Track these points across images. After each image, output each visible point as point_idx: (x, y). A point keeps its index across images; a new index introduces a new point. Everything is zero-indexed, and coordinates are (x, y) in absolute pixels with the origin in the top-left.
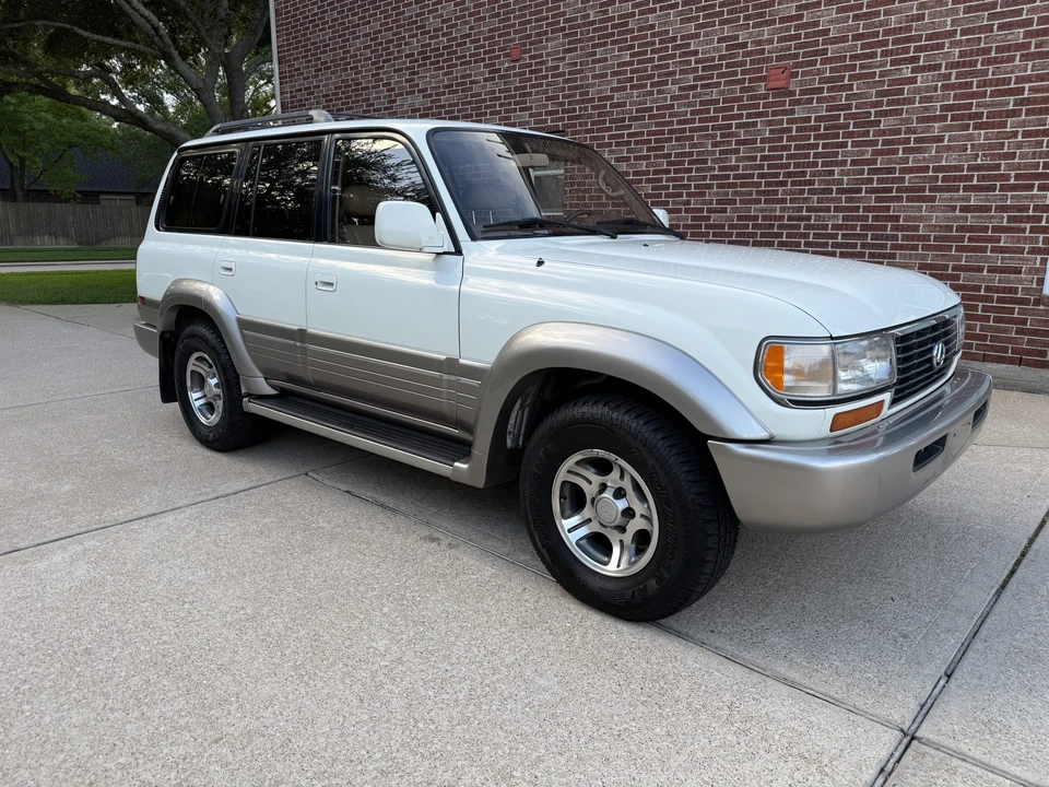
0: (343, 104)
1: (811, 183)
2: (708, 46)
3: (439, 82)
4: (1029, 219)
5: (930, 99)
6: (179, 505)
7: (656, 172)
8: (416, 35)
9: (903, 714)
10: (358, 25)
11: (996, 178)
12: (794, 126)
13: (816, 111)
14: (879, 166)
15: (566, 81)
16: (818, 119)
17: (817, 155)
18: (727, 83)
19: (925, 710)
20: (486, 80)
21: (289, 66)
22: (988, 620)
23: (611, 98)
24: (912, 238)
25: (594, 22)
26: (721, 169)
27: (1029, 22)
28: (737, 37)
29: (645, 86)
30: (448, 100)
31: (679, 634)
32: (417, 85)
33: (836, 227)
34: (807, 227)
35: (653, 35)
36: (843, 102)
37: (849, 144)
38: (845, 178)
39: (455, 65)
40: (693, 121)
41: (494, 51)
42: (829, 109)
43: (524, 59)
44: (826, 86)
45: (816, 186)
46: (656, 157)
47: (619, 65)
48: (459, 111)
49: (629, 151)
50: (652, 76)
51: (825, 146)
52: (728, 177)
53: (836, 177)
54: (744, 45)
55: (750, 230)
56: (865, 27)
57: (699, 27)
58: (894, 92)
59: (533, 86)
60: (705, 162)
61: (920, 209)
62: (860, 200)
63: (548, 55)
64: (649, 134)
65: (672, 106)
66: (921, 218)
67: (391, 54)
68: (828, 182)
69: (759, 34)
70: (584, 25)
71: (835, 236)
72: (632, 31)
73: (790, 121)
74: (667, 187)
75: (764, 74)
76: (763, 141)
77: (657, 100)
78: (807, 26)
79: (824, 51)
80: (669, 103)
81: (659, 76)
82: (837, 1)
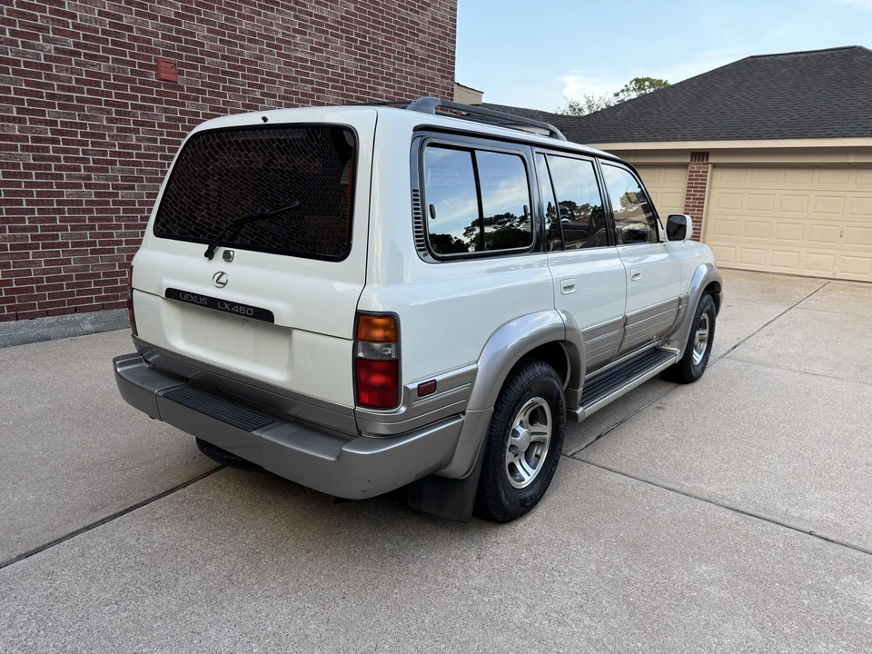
2: (87, 14)
7: (37, 140)
12: (187, 118)
13: (202, 108)
16: (205, 115)
18: (115, 60)
26: (122, 146)
27: (313, 83)
28: (120, 18)
36: (221, 106)
40: (81, 91)
42: (212, 109)
44: (207, 89)
46: (33, 121)
52: (130, 155)
54: (130, 29)
56: (228, 51)
58: (253, 106)
60: (103, 136)
64: (18, 92)
65: (48, 67)
69: (143, 23)
73: (182, 112)
74: (57, 159)
75: (153, 63)
76: (161, 125)
77: (24, 54)
78: (186, 33)
79: (202, 61)
80: (43, 61)
81: (22, 25)
82: (207, 22)
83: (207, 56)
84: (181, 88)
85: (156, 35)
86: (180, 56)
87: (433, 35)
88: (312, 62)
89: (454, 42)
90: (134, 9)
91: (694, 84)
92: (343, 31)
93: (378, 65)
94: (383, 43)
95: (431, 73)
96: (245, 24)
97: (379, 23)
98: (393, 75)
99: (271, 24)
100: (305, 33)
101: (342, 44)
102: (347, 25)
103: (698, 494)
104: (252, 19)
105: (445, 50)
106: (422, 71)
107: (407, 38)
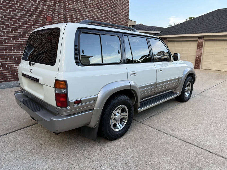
2: (29, 5)
7: (16, 37)
18: (36, 17)
28: (37, 6)
29: (7, 10)
40: (27, 24)
46: (15, 32)
49: (3, 29)
50: (9, 8)
54: (39, 8)
56: (65, 13)
64: (11, 25)
69: (43, 7)
75: (46, 17)
77: (12, 16)
78: (54, 9)
79: (58, 16)
80: (17, 17)
81: (12, 8)
82: (60, 6)
83: (60, 15)
84: (53, 23)
85: (46, 10)
86: (52, 15)
87: (122, 7)
88: (88, 15)
89: (129, 9)
90: (40, 3)
91: (201, 17)
92: (97, 7)
93: (107, 16)
94: (108, 9)
95: (122, 17)
96: (70, 6)
97: (107, 4)
98: (111, 18)
99: (77, 6)
100: (86, 8)
101: (96, 10)
102: (98, 5)
103: (174, 135)
104: (72, 5)
105: (126, 11)
106: (119, 17)
107: (115, 8)
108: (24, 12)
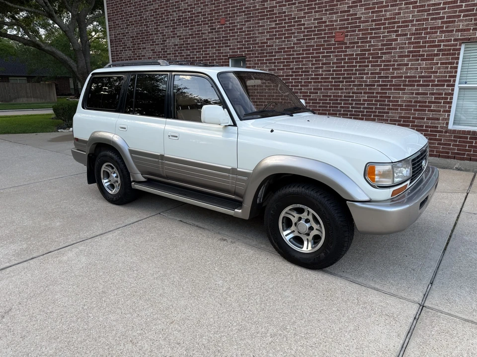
0: (140, 41)
1: (354, 82)
2: (310, 22)
3: (187, 33)
4: (443, 98)
5: (403, 48)
6: (111, 229)
7: (287, 76)
8: (175, 11)
9: (419, 298)
10: (147, 5)
11: (430, 81)
12: (347, 58)
13: (356, 51)
14: (382, 75)
15: (246, 35)
16: (357, 55)
17: (356, 70)
18: (317, 38)
19: (426, 296)
20: (209, 33)
21: (113, 23)
22: (442, 262)
23: (267, 43)
24: (396, 105)
25: (258, 9)
26: (315, 75)
27: (443, 18)
28: (322, 19)
29: (282, 38)
30: (191, 41)
31: (331, 273)
32: (176, 34)
33: (364, 100)
34: (352, 100)
35: (285, 16)
36: (367, 48)
37: (370, 66)
38: (368, 80)
39: (194, 26)
40: (303, 54)
41: (213, 20)
42: (362, 51)
43: (227, 24)
44: (360, 41)
45: (356, 83)
46: (287, 69)
47: (270, 28)
48: (196, 46)
49: (275, 66)
50: (285, 34)
51: (360, 66)
52: (318, 78)
53: (364, 79)
54: (325, 22)
55: (328, 101)
56: (376, 16)
57: (305, 13)
58: (388, 44)
59: (231, 36)
60: (308, 72)
61: (399, 93)
62: (374, 89)
63: (238, 23)
64: (284, 59)
65: (294, 47)
66: (400, 97)
67: (163, 19)
68: (361, 82)
69: (331, 18)
70: (254, 10)
71: (364, 104)
72: (276, 14)
73: (345, 55)
74: (292, 83)
75: (334, 35)
76: (333, 63)
78: (352, 15)
79: (359, 26)
82: (365, 5)
83: (363, 23)
84: (346, 44)
85: (336, 21)
86: (347, 28)
90: (328, 12)
108: (302, 35)
